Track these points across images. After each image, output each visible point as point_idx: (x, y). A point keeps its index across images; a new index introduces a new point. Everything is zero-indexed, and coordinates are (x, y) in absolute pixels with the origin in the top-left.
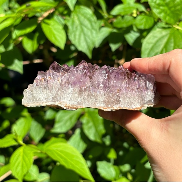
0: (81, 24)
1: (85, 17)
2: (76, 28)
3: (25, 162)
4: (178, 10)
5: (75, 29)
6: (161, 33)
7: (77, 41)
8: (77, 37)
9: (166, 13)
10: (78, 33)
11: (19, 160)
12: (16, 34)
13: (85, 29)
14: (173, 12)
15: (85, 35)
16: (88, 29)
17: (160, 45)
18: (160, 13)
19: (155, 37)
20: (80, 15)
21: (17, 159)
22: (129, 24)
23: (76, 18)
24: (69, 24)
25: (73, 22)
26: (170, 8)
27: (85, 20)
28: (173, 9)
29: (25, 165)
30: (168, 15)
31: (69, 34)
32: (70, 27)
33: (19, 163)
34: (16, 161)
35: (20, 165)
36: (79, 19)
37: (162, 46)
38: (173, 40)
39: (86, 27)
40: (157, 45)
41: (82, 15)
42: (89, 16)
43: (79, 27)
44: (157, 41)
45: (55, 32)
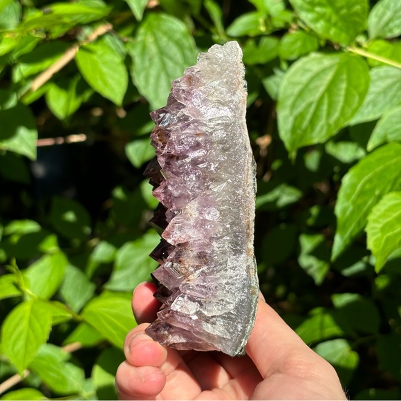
0: (162, 52)
1: (170, 38)
2: (151, 59)
3: (33, 331)
4: (356, 14)
5: (147, 63)
6: (320, 62)
7: (151, 88)
8: (152, 80)
9: (328, 21)
10: (153, 72)
11: (20, 328)
12: (21, 73)
13: (170, 64)
14: (343, 19)
15: (168, 76)
16: (176, 63)
17: (317, 88)
18: (316, 20)
19: (306, 71)
20: (160, 34)
21: (18, 325)
22: (272, 55)
23: (150, 40)
24: (135, 53)
25: (144, 49)
26: (337, 11)
27: (171, 44)
28: (344, 11)
29: (32, 337)
30: (335, 25)
31: (134, 74)
32: (137, 60)
33: (20, 334)
34: (15, 329)
35: (24, 336)
36: (156, 41)
37: (322, 89)
38: (344, 76)
39: (171, 59)
40: (312, 86)
41: (165, 33)
42: (178, 36)
43: (156, 60)
44: (312, 79)
45: (105, 69)
